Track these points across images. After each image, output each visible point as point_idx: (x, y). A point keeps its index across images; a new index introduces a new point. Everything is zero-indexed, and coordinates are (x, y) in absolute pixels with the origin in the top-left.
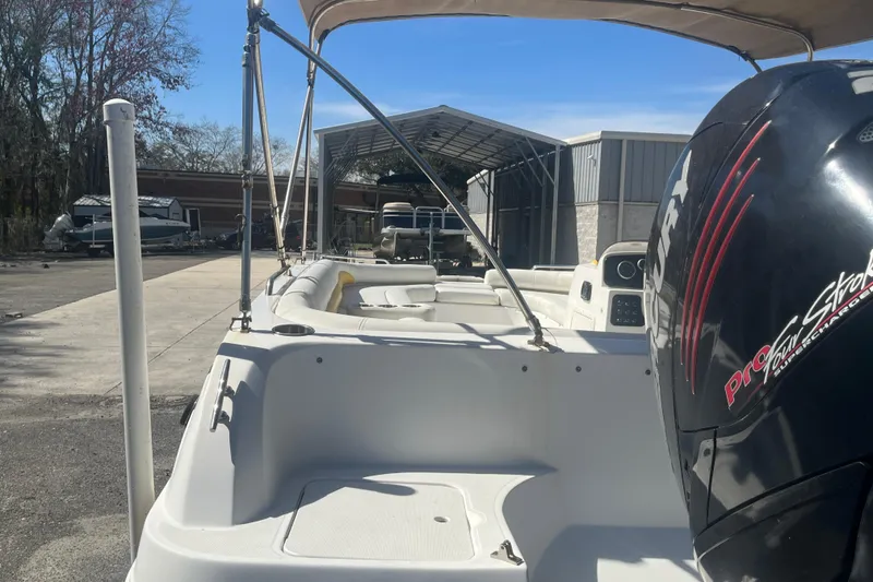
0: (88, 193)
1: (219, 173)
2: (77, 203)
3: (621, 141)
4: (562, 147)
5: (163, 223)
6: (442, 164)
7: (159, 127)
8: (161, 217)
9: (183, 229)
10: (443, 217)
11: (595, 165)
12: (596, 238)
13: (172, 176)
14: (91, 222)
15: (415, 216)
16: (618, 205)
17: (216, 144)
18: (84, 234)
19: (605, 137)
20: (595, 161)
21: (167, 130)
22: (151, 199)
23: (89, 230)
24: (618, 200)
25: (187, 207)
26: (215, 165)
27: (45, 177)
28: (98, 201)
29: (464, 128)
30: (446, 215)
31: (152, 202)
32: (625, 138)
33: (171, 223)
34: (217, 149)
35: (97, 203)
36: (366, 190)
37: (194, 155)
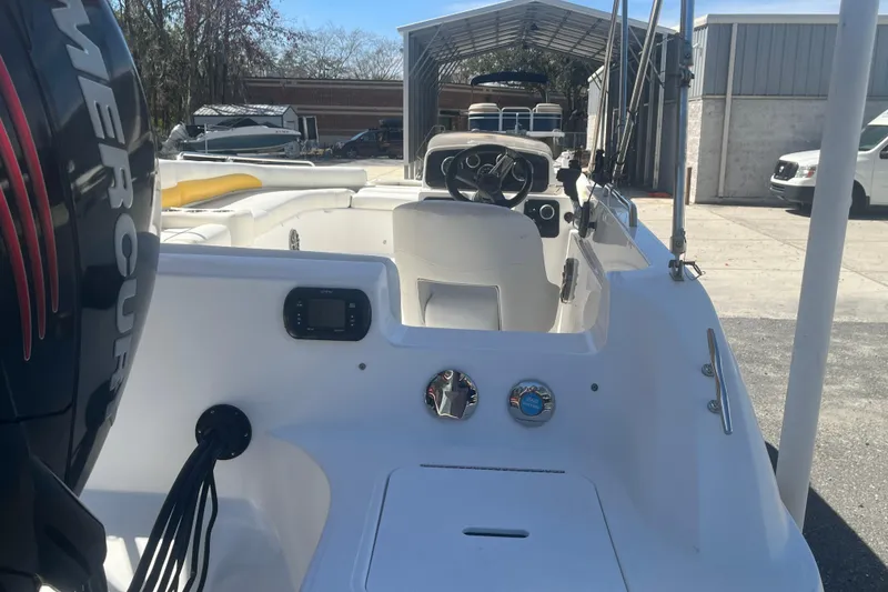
0: (209, 103)
1: (349, 79)
2: (197, 113)
3: (731, 25)
4: (669, 36)
5: (272, 131)
6: (568, 60)
7: (274, 34)
8: (270, 125)
9: (293, 137)
10: (532, 118)
11: (701, 54)
12: (699, 138)
13: (294, 84)
14: (203, 131)
15: (501, 118)
16: (725, 99)
17: (342, 49)
18: (198, 143)
19: (712, 22)
20: (702, 49)
21: (282, 35)
22: (265, 107)
23: (202, 139)
24: (725, 94)
25: (305, 115)
26: (342, 71)
27: (166, 89)
28: (216, 110)
29: (565, 18)
30: (535, 115)
31: (267, 110)
32: (736, 22)
33: (280, 131)
34: (344, 55)
35: (215, 113)
36: (491, 92)
37: (322, 62)
